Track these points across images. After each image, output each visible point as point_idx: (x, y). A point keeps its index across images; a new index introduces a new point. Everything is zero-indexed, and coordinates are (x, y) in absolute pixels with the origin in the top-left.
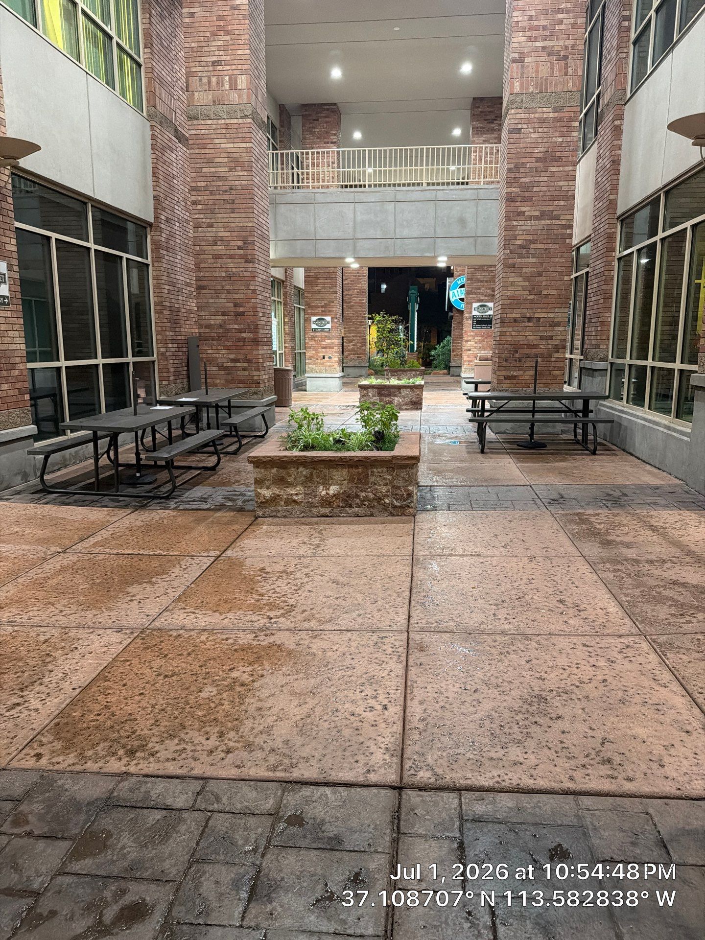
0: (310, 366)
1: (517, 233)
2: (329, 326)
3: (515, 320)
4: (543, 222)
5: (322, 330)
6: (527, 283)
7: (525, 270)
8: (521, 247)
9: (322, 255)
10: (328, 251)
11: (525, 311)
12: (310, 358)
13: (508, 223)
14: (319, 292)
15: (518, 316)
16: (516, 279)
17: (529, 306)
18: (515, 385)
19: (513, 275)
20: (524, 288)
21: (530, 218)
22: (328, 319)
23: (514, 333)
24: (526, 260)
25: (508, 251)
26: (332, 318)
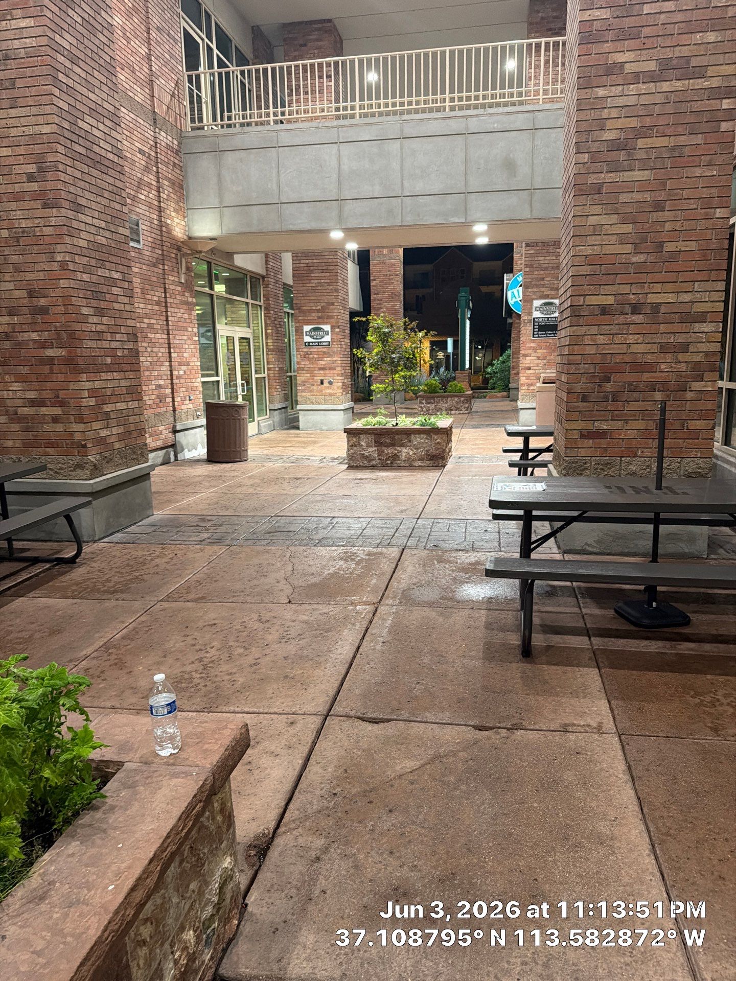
0: (304, 394)
1: (605, 114)
2: (327, 338)
3: (604, 310)
4: (665, 86)
5: (319, 344)
6: (628, 228)
7: (623, 198)
8: (616, 146)
9: (291, 227)
10: (301, 219)
11: (626, 289)
12: (304, 383)
13: (584, 94)
14: (313, 290)
15: (611, 300)
16: (604, 220)
17: (632, 278)
18: (606, 449)
19: (597, 209)
20: (622, 239)
21: (637, 77)
22: (327, 328)
23: (601, 339)
24: (627, 176)
25: (586, 157)
26: (332, 327)
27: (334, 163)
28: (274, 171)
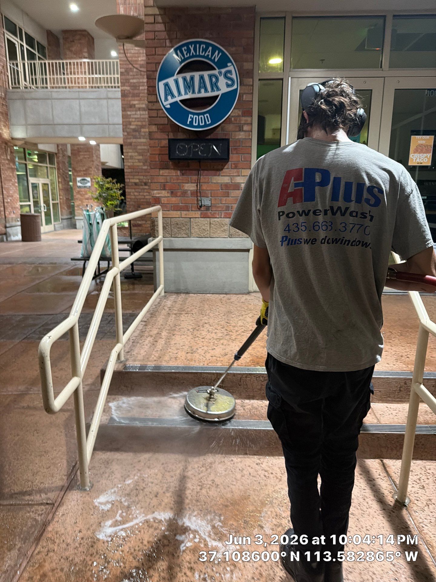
0: (79, 211)
1: (131, 120)
2: (89, 184)
3: (136, 184)
5: (85, 187)
6: (141, 157)
7: (139, 147)
8: (135, 130)
10: (63, 132)
11: (142, 177)
12: (78, 206)
13: (124, 113)
14: (81, 160)
15: (137, 181)
16: (133, 154)
17: (144, 174)
18: (141, 230)
19: (131, 151)
20: (139, 161)
21: (139, 109)
22: (89, 179)
23: (136, 194)
24: (139, 140)
25: (126, 134)
26: (91, 179)
27: (78, 108)
28: (51, 110)
